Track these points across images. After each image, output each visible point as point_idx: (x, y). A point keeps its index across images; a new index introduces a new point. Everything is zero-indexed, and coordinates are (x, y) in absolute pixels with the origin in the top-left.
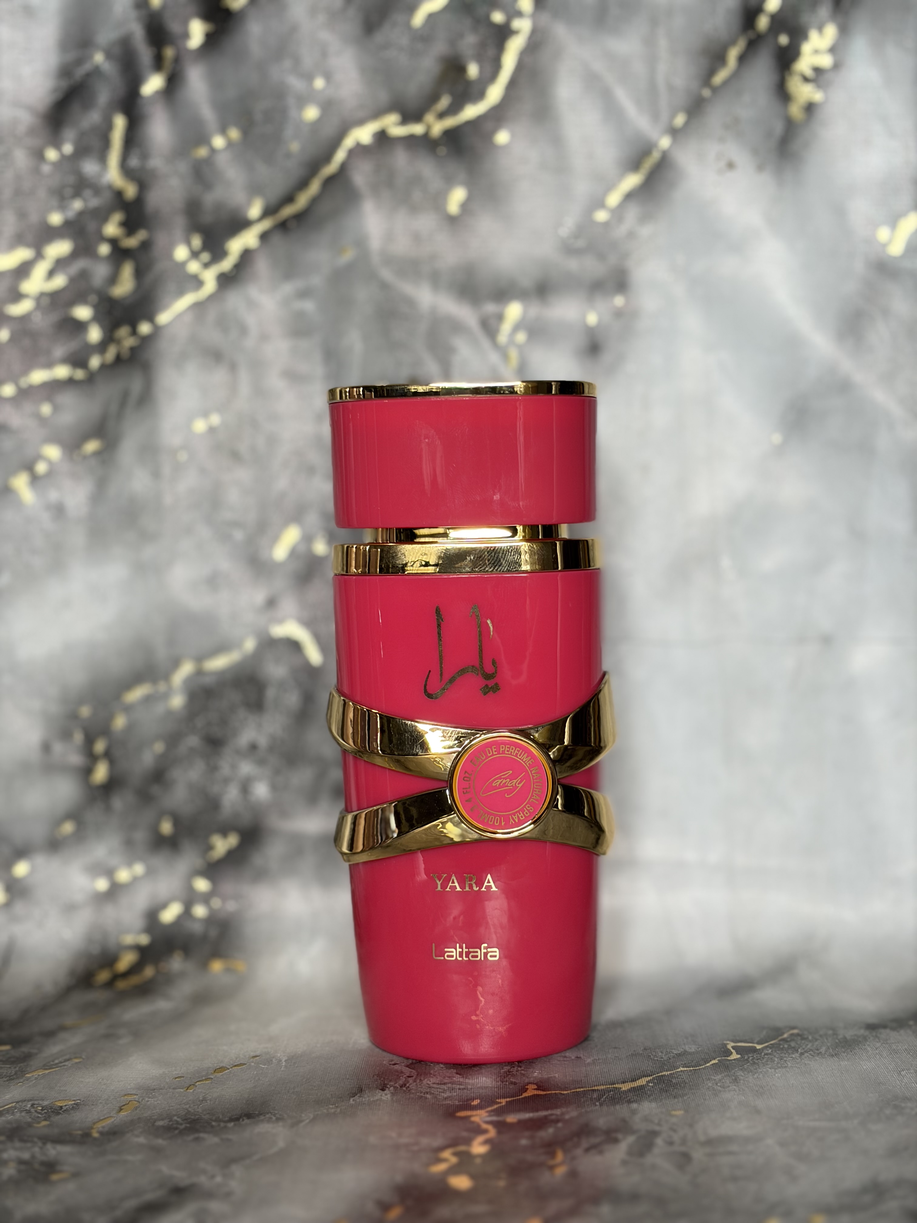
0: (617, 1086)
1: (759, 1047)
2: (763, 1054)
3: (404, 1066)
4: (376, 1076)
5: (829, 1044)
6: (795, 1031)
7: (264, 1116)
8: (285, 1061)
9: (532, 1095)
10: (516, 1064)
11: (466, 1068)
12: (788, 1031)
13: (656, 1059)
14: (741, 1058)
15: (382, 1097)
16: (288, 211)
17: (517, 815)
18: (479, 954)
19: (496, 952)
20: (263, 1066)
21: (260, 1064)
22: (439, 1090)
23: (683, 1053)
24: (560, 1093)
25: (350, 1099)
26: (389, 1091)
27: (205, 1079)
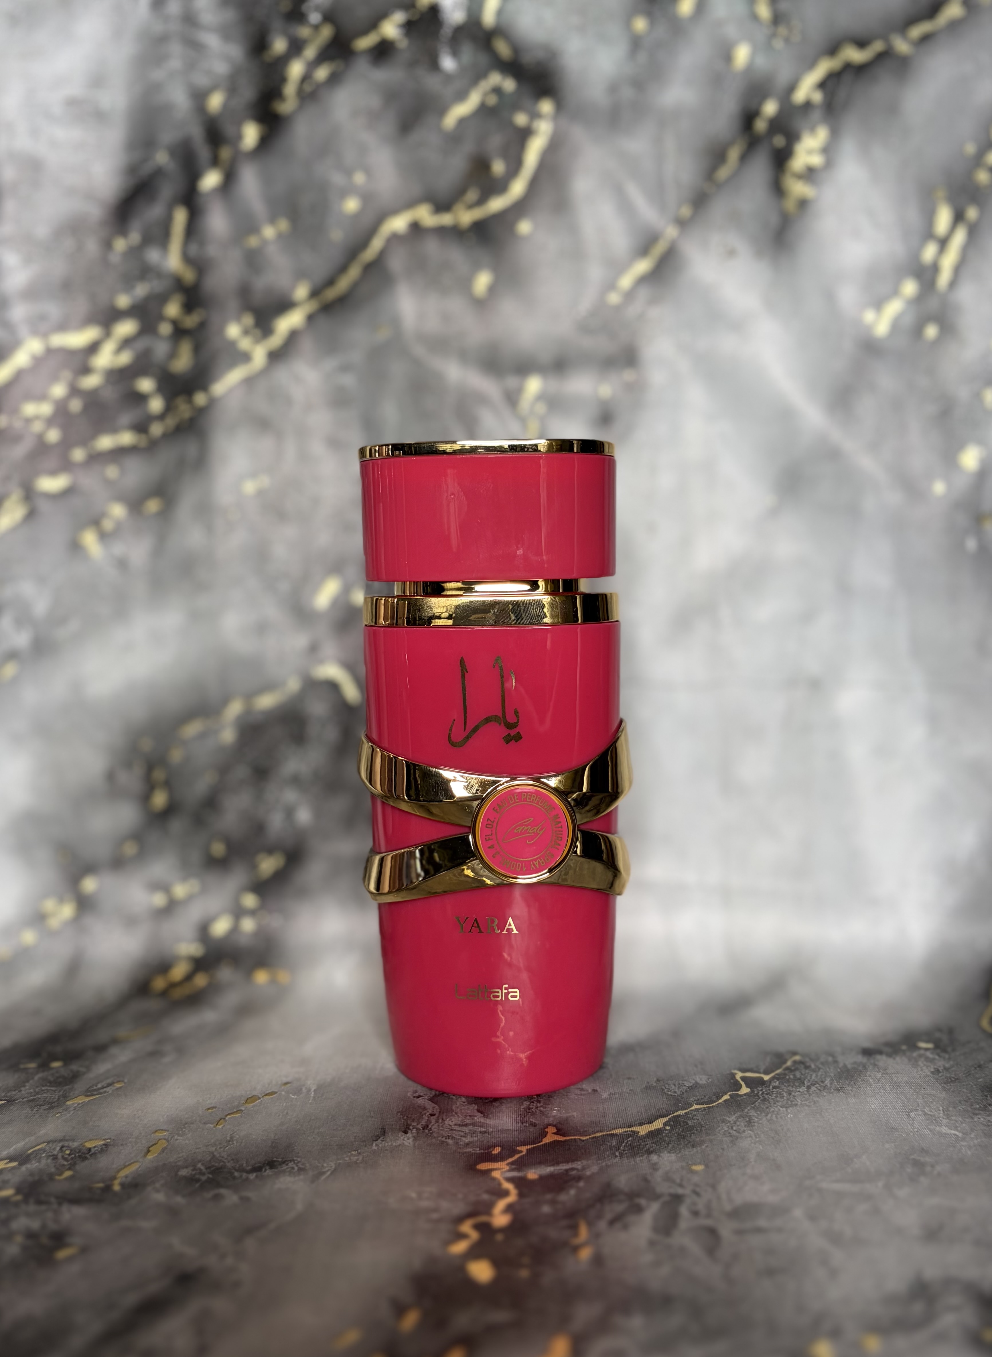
0: (634, 1129)
1: (766, 1078)
2: (771, 1087)
3: (428, 1100)
4: (399, 1114)
5: (832, 1075)
6: (797, 1058)
7: (287, 1165)
8: (315, 1091)
9: (552, 1141)
10: (535, 1098)
11: (487, 1103)
12: (791, 1057)
13: (670, 1093)
14: (751, 1093)
15: (405, 1142)
16: (331, 294)
17: (538, 861)
18: (500, 994)
19: (516, 992)
20: (293, 1097)
21: (291, 1093)
22: (460, 1133)
23: (694, 1086)
24: (579, 1139)
25: (372, 1144)
26: (412, 1133)
27: (237, 1111)
